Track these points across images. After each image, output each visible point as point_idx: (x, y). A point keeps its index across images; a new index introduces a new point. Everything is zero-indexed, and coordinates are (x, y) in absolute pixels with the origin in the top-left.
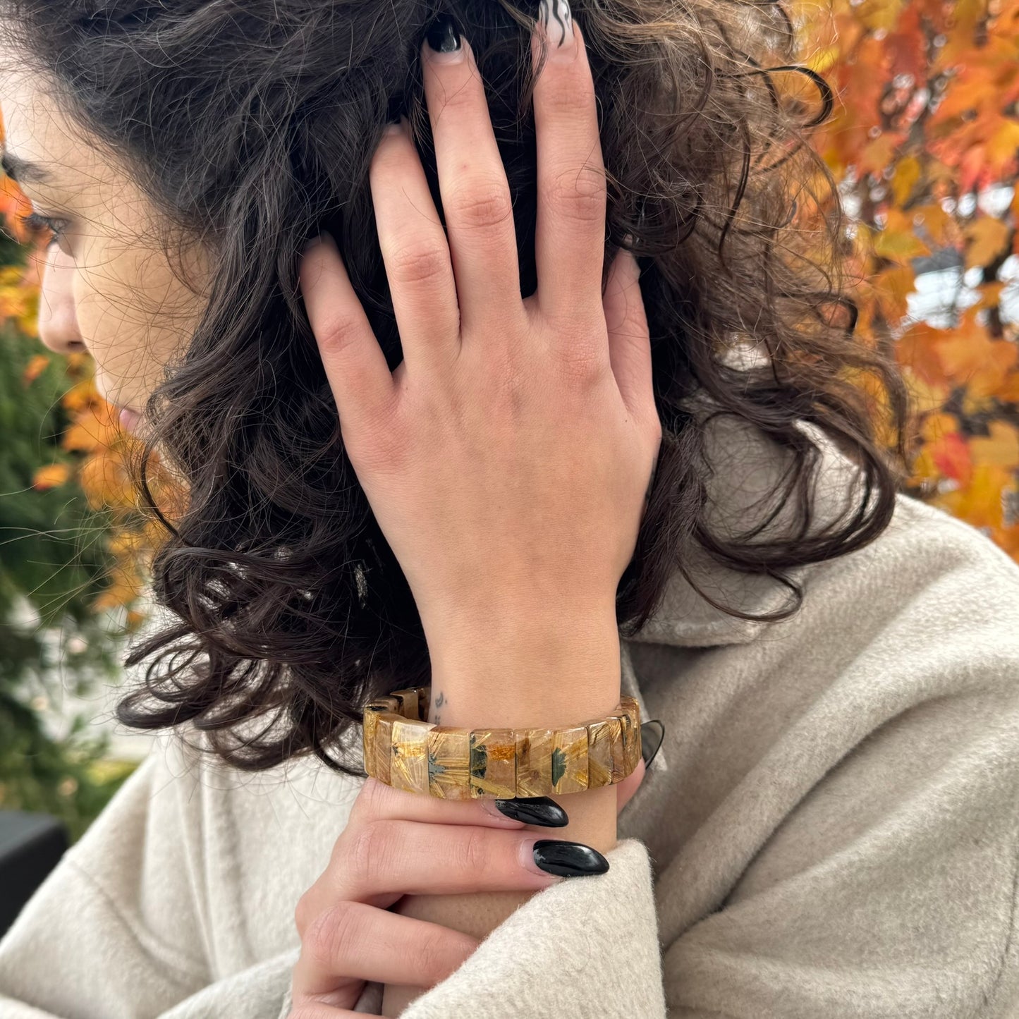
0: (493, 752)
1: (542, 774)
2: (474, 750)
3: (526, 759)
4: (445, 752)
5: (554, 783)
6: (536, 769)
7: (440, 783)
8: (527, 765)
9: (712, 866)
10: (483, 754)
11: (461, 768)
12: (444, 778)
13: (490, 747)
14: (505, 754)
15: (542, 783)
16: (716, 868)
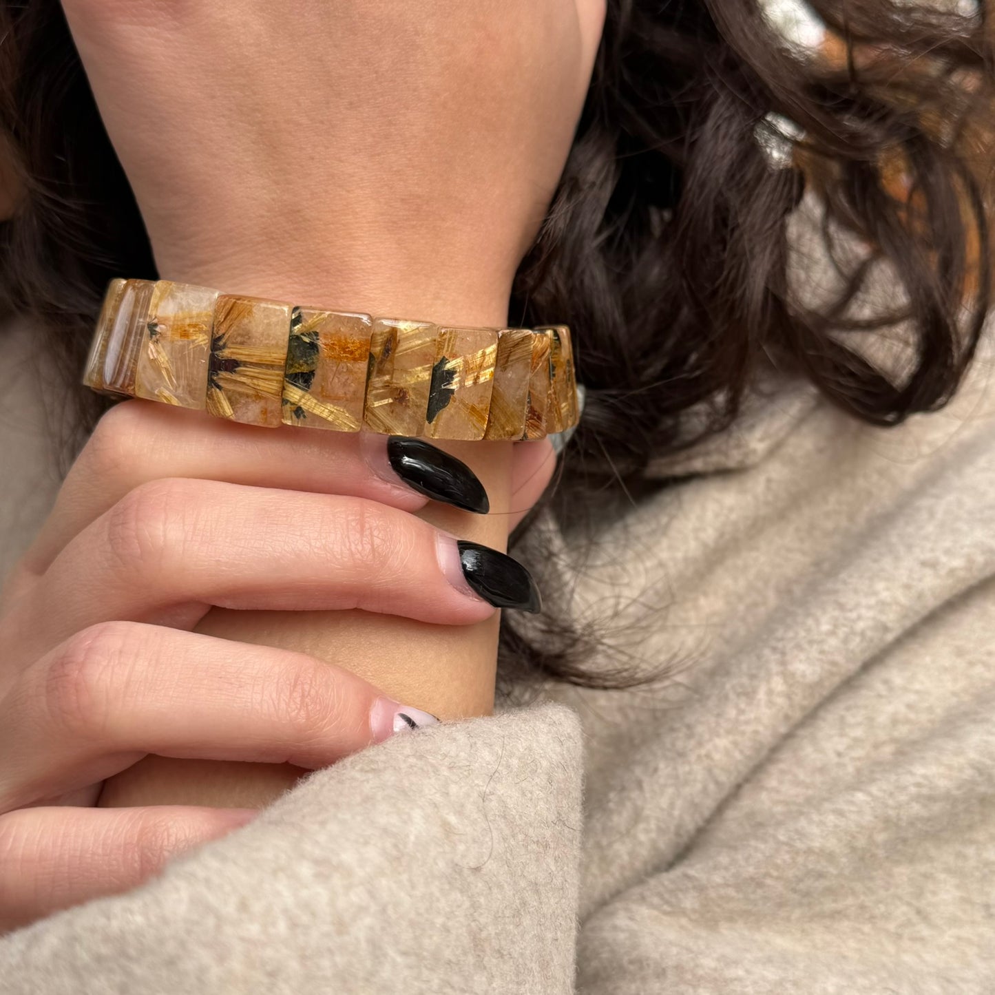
0: (331, 347)
1: (411, 396)
2: (298, 338)
3: (388, 366)
4: (242, 336)
5: (430, 416)
6: (402, 385)
7: (227, 391)
8: (387, 378)
9: (664, 802)
10: (313, 346)
11: (271, 366)
12: (236, 382)
13: (326, 336)
14: (352, 353)
15: (410, 412)
16: (672, 805)
